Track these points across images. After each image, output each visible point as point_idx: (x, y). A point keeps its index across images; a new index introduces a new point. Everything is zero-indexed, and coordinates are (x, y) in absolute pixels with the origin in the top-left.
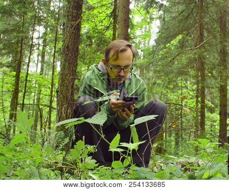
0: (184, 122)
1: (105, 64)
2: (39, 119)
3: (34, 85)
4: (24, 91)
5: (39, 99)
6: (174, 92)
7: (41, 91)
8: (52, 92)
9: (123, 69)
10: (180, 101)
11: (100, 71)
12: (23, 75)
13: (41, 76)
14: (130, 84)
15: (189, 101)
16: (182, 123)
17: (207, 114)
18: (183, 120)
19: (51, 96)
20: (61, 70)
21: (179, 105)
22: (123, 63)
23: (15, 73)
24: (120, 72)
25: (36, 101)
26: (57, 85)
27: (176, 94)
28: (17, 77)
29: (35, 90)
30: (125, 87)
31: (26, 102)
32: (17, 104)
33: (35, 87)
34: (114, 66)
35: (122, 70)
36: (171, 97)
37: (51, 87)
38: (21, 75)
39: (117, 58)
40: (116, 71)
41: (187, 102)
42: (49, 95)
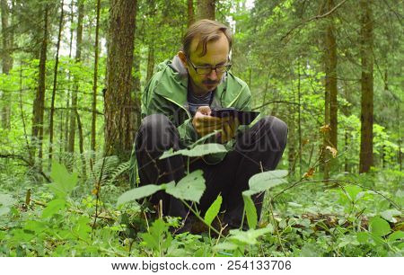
0: (303, 130)
1: (183, 60)
2: (77, 130)
3: (67, 78)
4: (52, 87)
5: (75, 100)
6: (286, 84)
7: (77, 87)
8: (95, 88)
9: (215, 69)
10: (297, 98)
11: (175, 71)
12: (50, 64)
13: (78, 64)
14: (225, 90)
15: (311, 98)
16: (300, 131)
17: (341, 117)
18: (302, 127)
19: (95, 94)
20: (109, 56)
21: (295, 104)
22: (214, 60)
23: (39, 61)
24: (209, 74)
25: (70, 103)
26: (103, 76)
27: (289, 86)
28: (42, 66)
29: (69, 86)
30: (217, 95)
31: (57, 105)
32: (43, 108)
33: (69, 82)
34: (199, 64)
35: (214, 71)
36: (283, 92)
37: (93, 81)
38: (47, 64)
39: (205, 52)
40: (202, 72)
41: (307, 99)
42: (91, 94)
